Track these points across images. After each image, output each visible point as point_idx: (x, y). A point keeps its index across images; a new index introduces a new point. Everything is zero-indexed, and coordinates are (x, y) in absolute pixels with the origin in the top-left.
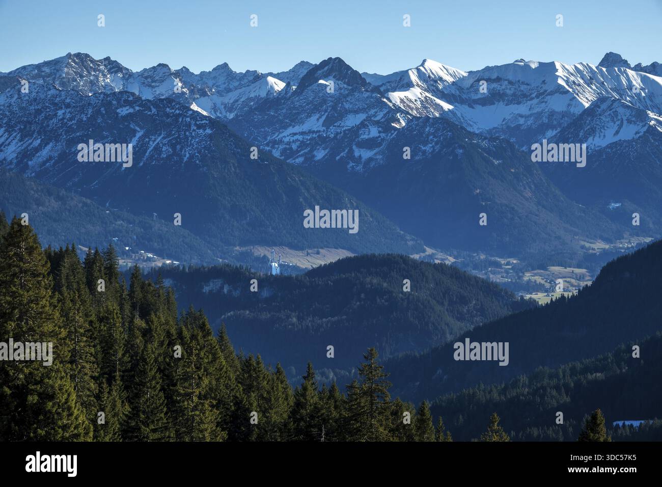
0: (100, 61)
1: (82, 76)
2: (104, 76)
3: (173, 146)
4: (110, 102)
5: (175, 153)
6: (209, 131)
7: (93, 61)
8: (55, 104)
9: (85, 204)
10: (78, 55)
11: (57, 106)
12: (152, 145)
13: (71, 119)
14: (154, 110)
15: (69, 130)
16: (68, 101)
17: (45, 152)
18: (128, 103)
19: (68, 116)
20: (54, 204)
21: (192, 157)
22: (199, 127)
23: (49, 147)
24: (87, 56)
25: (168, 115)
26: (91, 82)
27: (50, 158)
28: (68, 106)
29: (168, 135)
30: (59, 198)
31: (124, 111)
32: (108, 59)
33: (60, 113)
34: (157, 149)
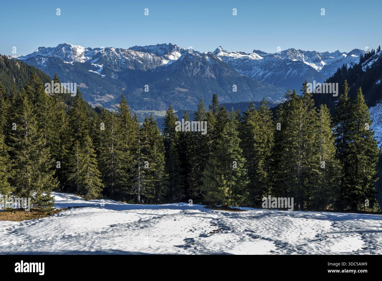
0: (298, 50)
1: (292, 55)
2: (298, 54)
3: (298, 72)
4: (285, 62)
5: (298, 74)
6: (308, 69)
7: (295, 50)
8: (272, 62)
9: (272, 87)
10: (292, 49)
11: (273, 63)
12: (294, 72)
13: (276, 66)
14: (295, 63)
15: (275, 68)
16: (276, 61)
17: (268, 74)
18: (290, 62)
19: (275, 65)
20: (264, 87)
21: (303, 75)
22: (306, 68)
23: (270, 73)
24: (294, 49)
25: (298, 65)
26: (295, 56)
27: (270, 75)
28: (276, 62)
29: (297, 70)
30: (266, 85)
31: (288, 64)
32: (300, 50)
33: (274, 64)
34: (295, 73)
